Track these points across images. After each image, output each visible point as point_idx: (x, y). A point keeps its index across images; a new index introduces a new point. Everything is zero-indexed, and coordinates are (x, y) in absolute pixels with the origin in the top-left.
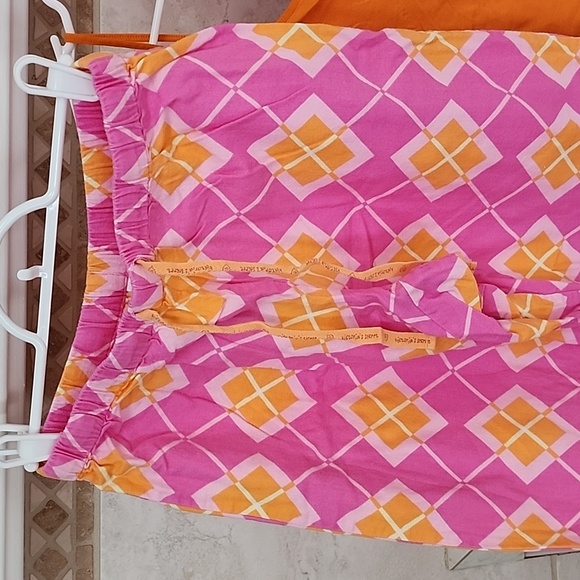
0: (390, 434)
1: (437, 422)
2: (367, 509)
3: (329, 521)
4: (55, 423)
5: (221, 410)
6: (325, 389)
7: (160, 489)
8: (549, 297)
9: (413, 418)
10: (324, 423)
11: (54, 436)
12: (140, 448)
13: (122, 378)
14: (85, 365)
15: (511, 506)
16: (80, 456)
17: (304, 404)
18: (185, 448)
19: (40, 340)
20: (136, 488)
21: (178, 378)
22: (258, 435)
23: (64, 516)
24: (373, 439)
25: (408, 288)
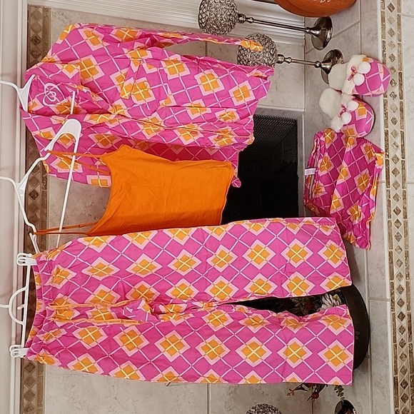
0: (130, 347)
1: (146, 343)
2: (118, 369)
3: (106, 373)
4: (28, 345)
5: (78, 339)
6: (112, 332)
7: (58, 363)
8: (181, 305)
9: (138, 341)
10: (110, 343)
11: (28, 349)
12: (52, 352)
13: (45, 334)
14: (36, 329)
15: (163, 369)
16: (35, 354)
17: (105, 337)
18: (66, 351)
19: (24, 323)
20: (51, 362)
21: (64, 332)
22: (88, 347)
23: (34, 367)
24: (124, 348)
25: (128, 309)
